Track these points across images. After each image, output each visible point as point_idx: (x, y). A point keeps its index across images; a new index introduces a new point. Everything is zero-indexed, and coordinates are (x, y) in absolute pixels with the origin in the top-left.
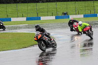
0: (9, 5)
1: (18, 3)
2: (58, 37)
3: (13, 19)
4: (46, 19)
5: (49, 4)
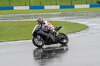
2: (92, 26)
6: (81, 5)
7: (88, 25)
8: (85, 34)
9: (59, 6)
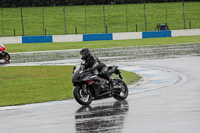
0: (47, 9)
1: (66, 4)
2: (147, 76)
3: (56, 39)
5: (131, 7)
9: (82, 36)
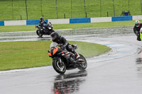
4: (99, 21)
6: (100, 18)
7: (111, 46)
8: (106, 59)
9: (69, 20)
